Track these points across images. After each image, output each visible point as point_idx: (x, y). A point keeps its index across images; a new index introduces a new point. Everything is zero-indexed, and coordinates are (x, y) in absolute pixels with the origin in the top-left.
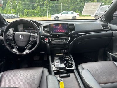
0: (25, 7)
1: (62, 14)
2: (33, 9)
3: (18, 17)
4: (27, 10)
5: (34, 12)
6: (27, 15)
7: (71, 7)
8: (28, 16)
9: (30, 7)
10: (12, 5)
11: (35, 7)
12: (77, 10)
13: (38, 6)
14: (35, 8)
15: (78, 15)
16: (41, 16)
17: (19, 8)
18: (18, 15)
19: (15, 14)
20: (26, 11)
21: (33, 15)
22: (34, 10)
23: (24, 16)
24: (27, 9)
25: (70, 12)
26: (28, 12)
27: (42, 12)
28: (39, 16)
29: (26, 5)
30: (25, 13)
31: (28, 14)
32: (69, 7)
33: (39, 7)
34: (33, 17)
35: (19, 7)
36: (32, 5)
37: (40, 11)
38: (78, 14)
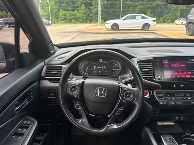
0: (62, 7)
1: (124, 20)
2: (73, 10)
3: (50, 23)
4: (64, 12)
5: (74, 15)
6: (63, 20)
7: (138, 7)
8: (65, 22)
9: (69, 8)
10: (41, 4)
11: (77, 7)
12: (149, 12)
13: (81, 4)
14: (78, 9)
15: (154, 21)
16: (86, 23)
17: (52, 9)
18: (49, 20)
19: (46, 19)
20: (62, 12)
21: (73, 21)
22: (76, 11)
23: (59, 22)
24: (64, 10)
25: (139, 16)
26: (65, 16)
27: (88, 16)
28: (82, 22)
29: (62, 3)
30: (60, 16)
31: (65, 19)
32: (135, 7)
33: (83, 7)
34: (74, 23)
35: (52, 6)
36: (72, 4)
37: (85, 14)
38: (154, 19)
